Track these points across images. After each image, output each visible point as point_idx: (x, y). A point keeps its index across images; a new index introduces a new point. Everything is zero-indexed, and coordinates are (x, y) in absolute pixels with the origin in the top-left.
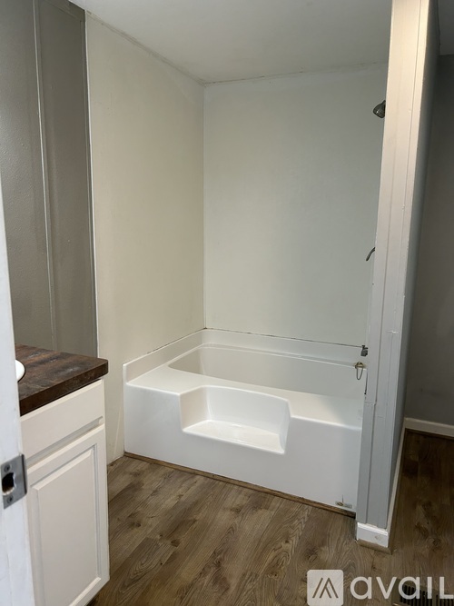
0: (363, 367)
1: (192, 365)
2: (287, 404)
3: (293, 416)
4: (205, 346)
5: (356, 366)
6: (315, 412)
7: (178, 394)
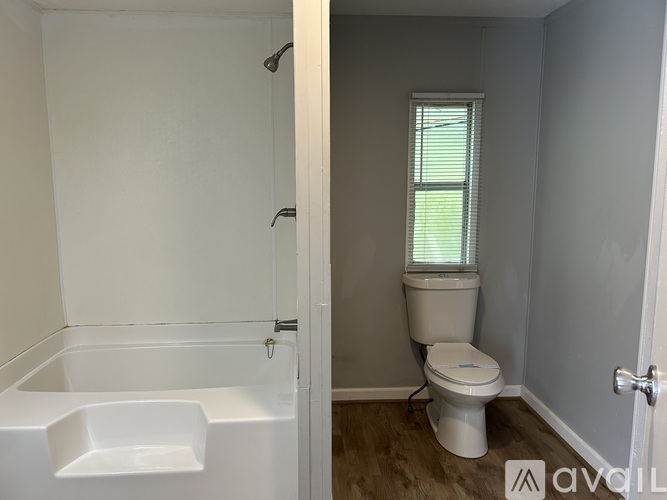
0: (273, 344)
1: (53, 381)
2: (199, 406)
3: (211, 421)
4: (67, 350)
5: (267, 344)
6: (235, 409)
7: (44, 427)
